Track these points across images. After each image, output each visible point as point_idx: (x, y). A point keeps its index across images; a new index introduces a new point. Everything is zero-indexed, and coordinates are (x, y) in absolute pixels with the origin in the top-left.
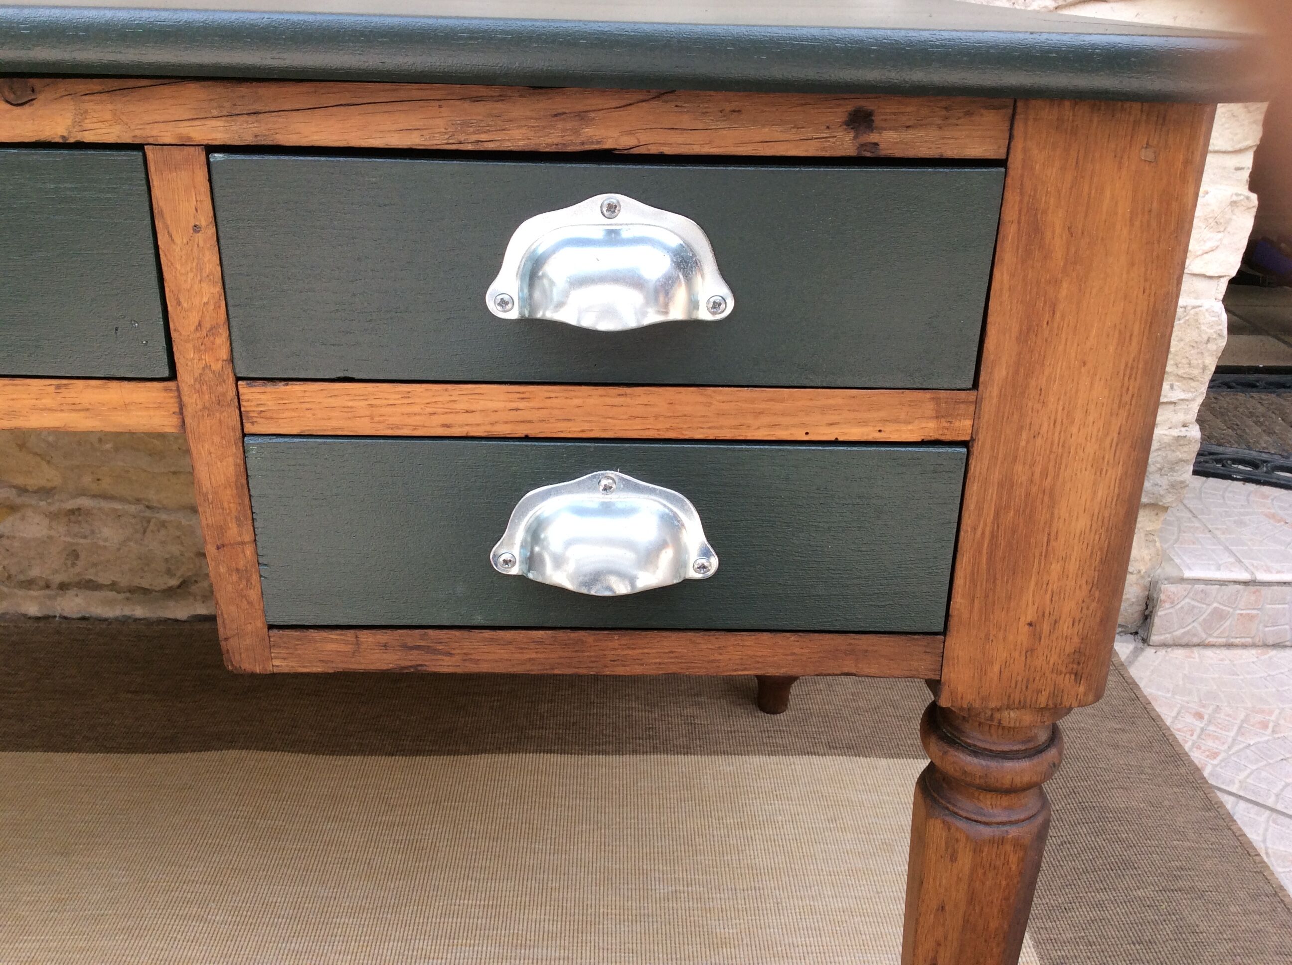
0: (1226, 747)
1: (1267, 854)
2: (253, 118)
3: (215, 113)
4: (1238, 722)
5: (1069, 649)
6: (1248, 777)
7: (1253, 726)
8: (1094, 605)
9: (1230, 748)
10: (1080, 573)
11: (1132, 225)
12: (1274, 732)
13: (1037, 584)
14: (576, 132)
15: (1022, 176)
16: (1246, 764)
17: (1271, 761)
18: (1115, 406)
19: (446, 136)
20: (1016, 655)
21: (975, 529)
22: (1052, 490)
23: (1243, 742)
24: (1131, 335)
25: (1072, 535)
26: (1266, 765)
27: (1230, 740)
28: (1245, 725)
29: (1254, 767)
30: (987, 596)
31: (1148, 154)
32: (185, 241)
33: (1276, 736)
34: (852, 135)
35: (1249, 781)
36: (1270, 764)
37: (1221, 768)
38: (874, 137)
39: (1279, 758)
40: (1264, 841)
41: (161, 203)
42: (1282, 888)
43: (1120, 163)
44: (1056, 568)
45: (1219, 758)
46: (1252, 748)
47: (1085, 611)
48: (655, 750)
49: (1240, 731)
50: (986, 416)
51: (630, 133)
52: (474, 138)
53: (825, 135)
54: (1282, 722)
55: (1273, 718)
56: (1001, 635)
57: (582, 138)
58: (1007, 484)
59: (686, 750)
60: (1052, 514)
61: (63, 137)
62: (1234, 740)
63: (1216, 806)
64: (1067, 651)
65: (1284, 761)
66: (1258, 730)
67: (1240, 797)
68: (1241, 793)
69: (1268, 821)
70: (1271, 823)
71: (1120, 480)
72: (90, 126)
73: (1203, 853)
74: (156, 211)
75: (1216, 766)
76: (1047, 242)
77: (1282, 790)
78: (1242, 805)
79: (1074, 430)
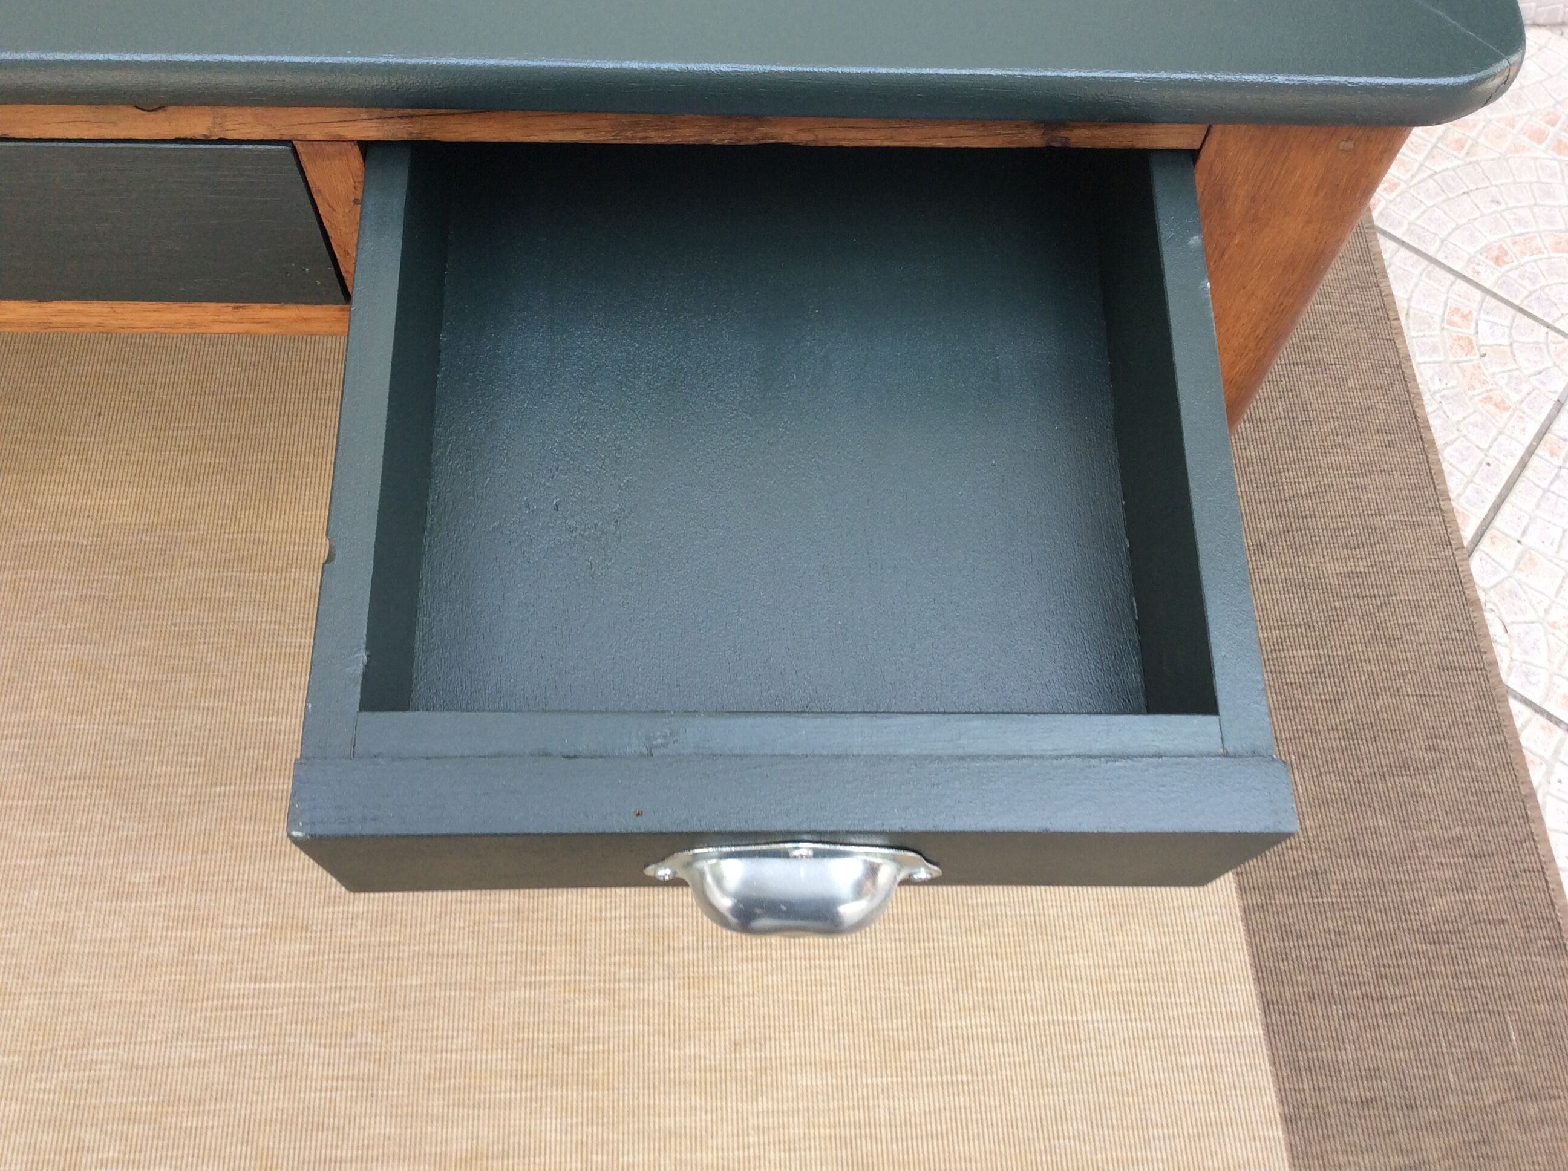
0: (1409, 175)
1: (1407, 314)
4: (1434, 140)
6: (1419, 217)
7: (1447, 146)
9: (1413, 176)
12: (1467, 154)
16: (1423, 200)
17: (1451, 195)
19: (613, 134)
23: (1430, 169)
26: (1444, 201)
27: (1416, 166)
28: (1439, 145)
29: (1430, 203)
32: (347, 211)
33: (1468, 160)
35: (1419, 222)
36: (1449, 199)
37: (1394, 205)
39: (1462, 191)
40: (1409, 300)
41: (319, 184)
42: (1408, 358)
45: (1397, 191)
46: (1436, 177)
49: (1430, 156)
52: (641, 135)
54: (1482, 140)
55: (1473, 134)
61: (205, 135)
62: (1421, 165)
63: (1373, 258)
65: (1465, 196)
66: (1452, 152)
67: (1402, 243)
68: (1405, 239)
69: (1421, 275)
70: (1424, 278)
72: (231, 127)
73: (1341, 318)
74: (313, 190)
75: (1391, 201)
77: (1449, 235)
78: (1403, 253)
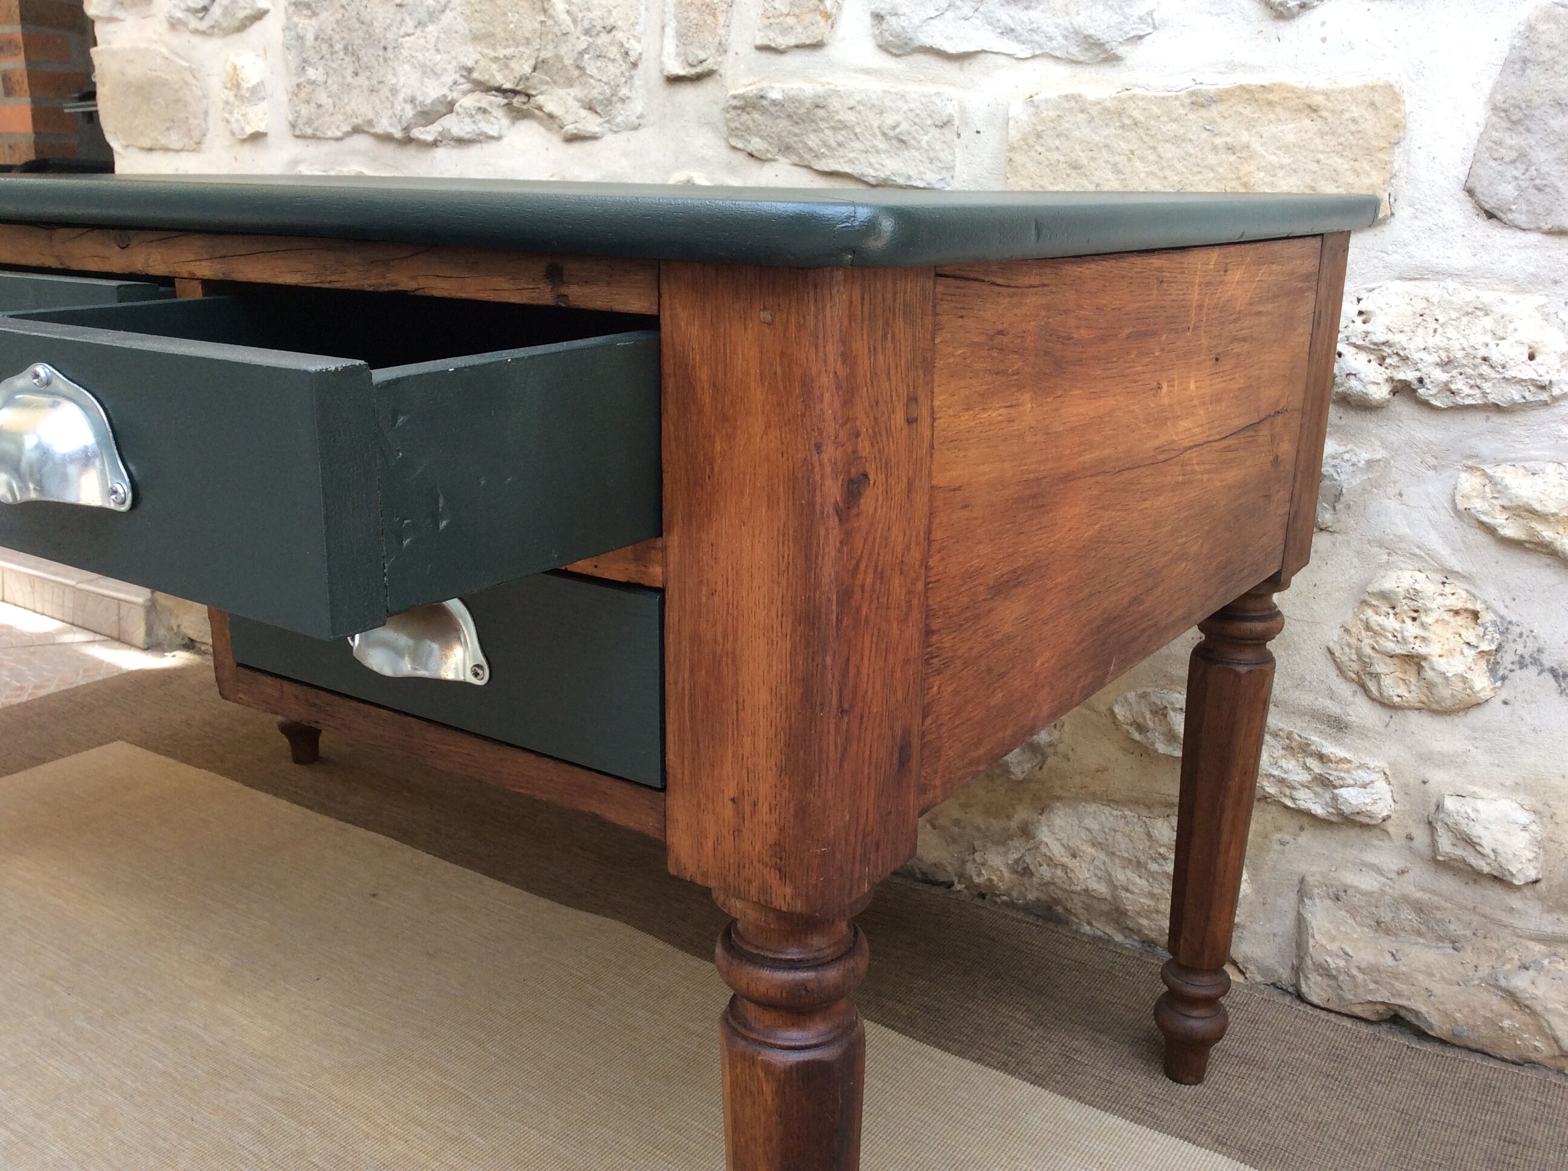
2: (222, 260)
3: (205, 257)
5: (770, 839)
8: (785, 794)
10: (769, 751)
11: (763, 384)
13: (733, 756)
14: (384, 277)
15: (672, 331)
18: (775, 573)
20: (725, 832)
21: (676, 683)
22: (733, 653)
24: (779, 499)
25: (757, 707)
30: (693, 759)
31: (766, 316)
34: (550, 287)
38: (564, 290)
43: (745, 324)
44: (747, 740)
47: (778, 798)
48: (1004, 1067)
50: (672, 566)
51: (413, 278)
53: (531, 287)
56: (710, 806)
57: (388, 281)
58: (696, 639)
59: (1038, 1080)
60: (737, 681)
64: (769, 842)
71: (791, 653)
76: (699, 397)
79: (744, 594)
